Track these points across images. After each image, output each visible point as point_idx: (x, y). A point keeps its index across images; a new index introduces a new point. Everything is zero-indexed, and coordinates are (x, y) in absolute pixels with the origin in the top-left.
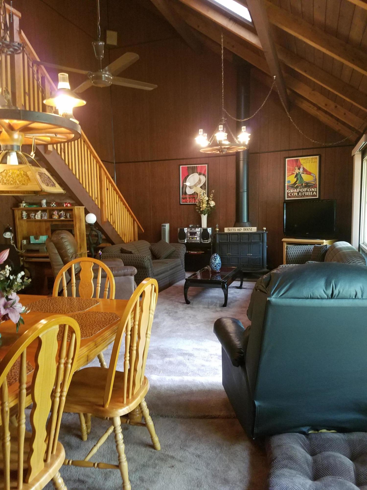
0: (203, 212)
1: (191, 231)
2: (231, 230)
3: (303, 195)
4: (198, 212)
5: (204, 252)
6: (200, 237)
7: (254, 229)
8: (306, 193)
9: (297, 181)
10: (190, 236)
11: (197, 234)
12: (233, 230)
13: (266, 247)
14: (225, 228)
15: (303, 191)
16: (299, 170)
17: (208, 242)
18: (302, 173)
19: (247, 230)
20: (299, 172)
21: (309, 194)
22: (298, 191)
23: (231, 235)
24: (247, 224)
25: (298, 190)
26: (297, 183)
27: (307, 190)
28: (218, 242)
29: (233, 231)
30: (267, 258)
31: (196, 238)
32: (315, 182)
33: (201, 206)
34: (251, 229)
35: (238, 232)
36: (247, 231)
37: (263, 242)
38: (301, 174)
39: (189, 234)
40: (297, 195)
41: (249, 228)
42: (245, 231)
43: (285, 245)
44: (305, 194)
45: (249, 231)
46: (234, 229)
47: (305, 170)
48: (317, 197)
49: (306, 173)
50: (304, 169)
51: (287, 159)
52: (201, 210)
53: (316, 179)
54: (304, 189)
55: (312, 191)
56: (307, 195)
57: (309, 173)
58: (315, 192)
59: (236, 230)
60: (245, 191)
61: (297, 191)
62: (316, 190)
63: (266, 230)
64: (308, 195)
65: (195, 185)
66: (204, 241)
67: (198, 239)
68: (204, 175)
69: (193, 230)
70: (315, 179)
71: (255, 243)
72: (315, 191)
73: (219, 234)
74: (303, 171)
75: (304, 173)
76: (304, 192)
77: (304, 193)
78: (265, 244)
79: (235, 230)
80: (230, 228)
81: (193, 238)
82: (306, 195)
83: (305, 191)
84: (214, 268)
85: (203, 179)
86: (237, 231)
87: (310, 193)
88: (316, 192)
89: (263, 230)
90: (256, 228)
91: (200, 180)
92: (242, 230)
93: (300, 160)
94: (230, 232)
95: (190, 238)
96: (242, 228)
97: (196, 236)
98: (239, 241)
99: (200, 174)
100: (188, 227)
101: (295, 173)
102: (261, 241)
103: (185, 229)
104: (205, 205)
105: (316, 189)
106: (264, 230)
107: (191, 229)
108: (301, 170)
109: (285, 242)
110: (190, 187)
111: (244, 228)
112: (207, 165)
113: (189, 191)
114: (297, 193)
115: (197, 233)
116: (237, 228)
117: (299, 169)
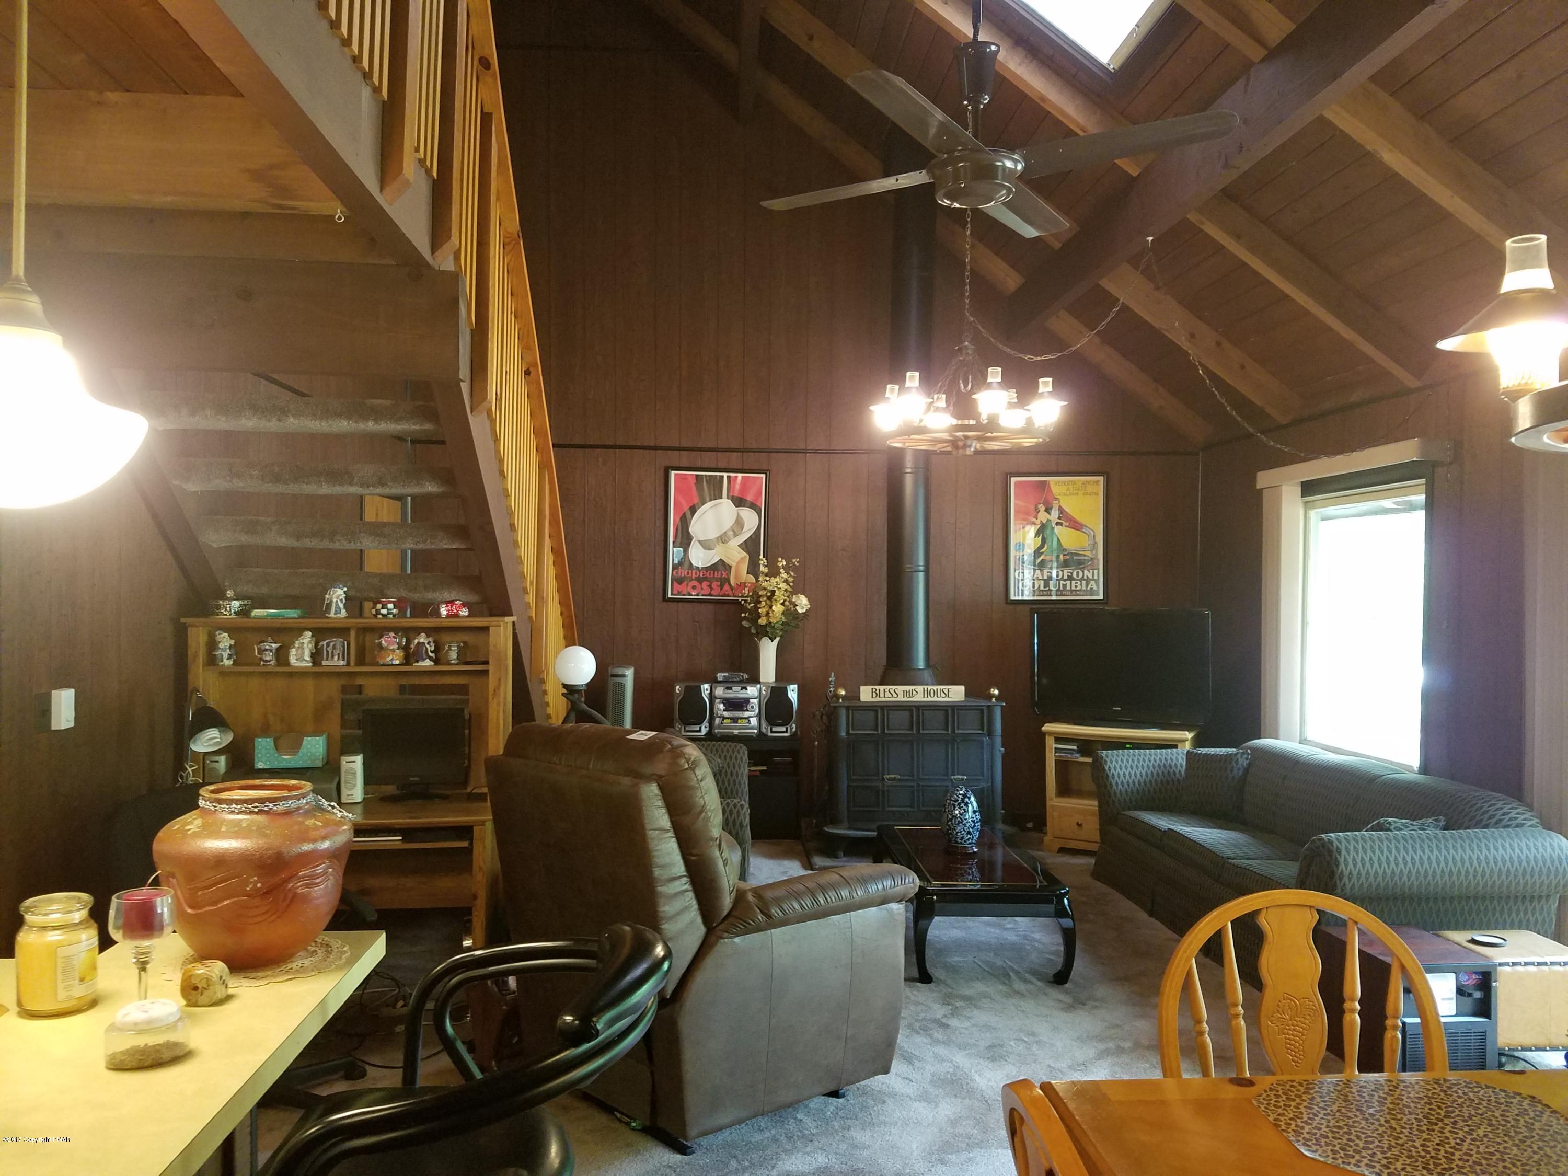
0: (766, 631)
1: (730, 695)
2: (882, 695)
3: (1061, 588)
4: (750, 627)
5: (765, 768)
6: (759, 715)
7: (957, 693)
8: (1068, 582)
9: (1042, 546)
10: (726, 714)
11: (749, 707)
12: (887, 694)
13: (999, 750)
14: (862, 688)
15: (1060, 577)
16: (1049, 513)
17: (786, 732)
18: (1057, 524)
19: (936, 693)
20: (1049, 520)
21: (1076, 587)
22: (1045, 577)
23: (888, 710)
24: (927, 675)
25: (1045, 572)
26: (1042, 553)
27: (1072, 573)
28: (843, 734)
29: (888, 698)
30: (1003, 789)
31: (747, 718)
32: (1094, 552)
33: (760, 610)
34: (946, 693)
35: (906, 699)
36: (936, 699)
37: (990, 734)
38: (1054, 525)
39: (722, 706)
40: (1042, 588)
41: (942, 687)
42: (930, 699)
43: (1051, 744)
44: (1065, 586)
45: (942, 699)
46: (892, 691)
47: (1066, 518)
48: (1101, 597)
49: (1068, 524)
50: (1061, 510)
51: (1014, 480)
52: (762, 621)
53: (1096, 543)
54: (1062, 571)
55: (1085, 577)
56: (1071, 591)
57: (1076, 525)
58: (1092, 582)
59: (896, 693)
60: (921, 568)
61: (1042, 575)
62: (1096, 577)
63: (998, 698)
64: (1073, 588)
65: (723, 539)
66: (774, 729)
67: (754, 721)
68: (754, 506)
69: (737, 692)
70: (1091, 542)
71: (966, 738)
72: (1093, 579)
73: (848, 708)
74: (1059, 518)
75: (1061, 524)
76: (1062, 579)
77: (1062, 582)
78: (998, 740)
79: (895, 695)
80: (877, 687)
81: (735, 720)
82: (1068, 588)
83: (1065, 577)
84: (962, 838)
85: (751, 520)
86: (901, 698)
87: (1081, 585)
88: (1097, 581)
89: (991, 696)
90: (962, 688)
91: (739, 523)
92: (919, 694)
93: (1052, 485)
94: (878, 699)
95: (724, 718)
96: (920, 688)
97: (746, 714)
98: (914, 732)
99: (739, 502)
100: (714, 682)
101: (1038, 522)
102: (985, 732)
103: (702, 686)
104: (778, 608)
105: (1096, 572)
106: (994, 696)
107: (730, 688)
108: (1055, 514)
109: (1051, 733)
110: (706, 545)
111: (926, 687)
112: (764, 476)
113: (699, 558)
114: (1042, 583)
115: (751, 700)
116: (900, 689)
117: (1048, 510)
